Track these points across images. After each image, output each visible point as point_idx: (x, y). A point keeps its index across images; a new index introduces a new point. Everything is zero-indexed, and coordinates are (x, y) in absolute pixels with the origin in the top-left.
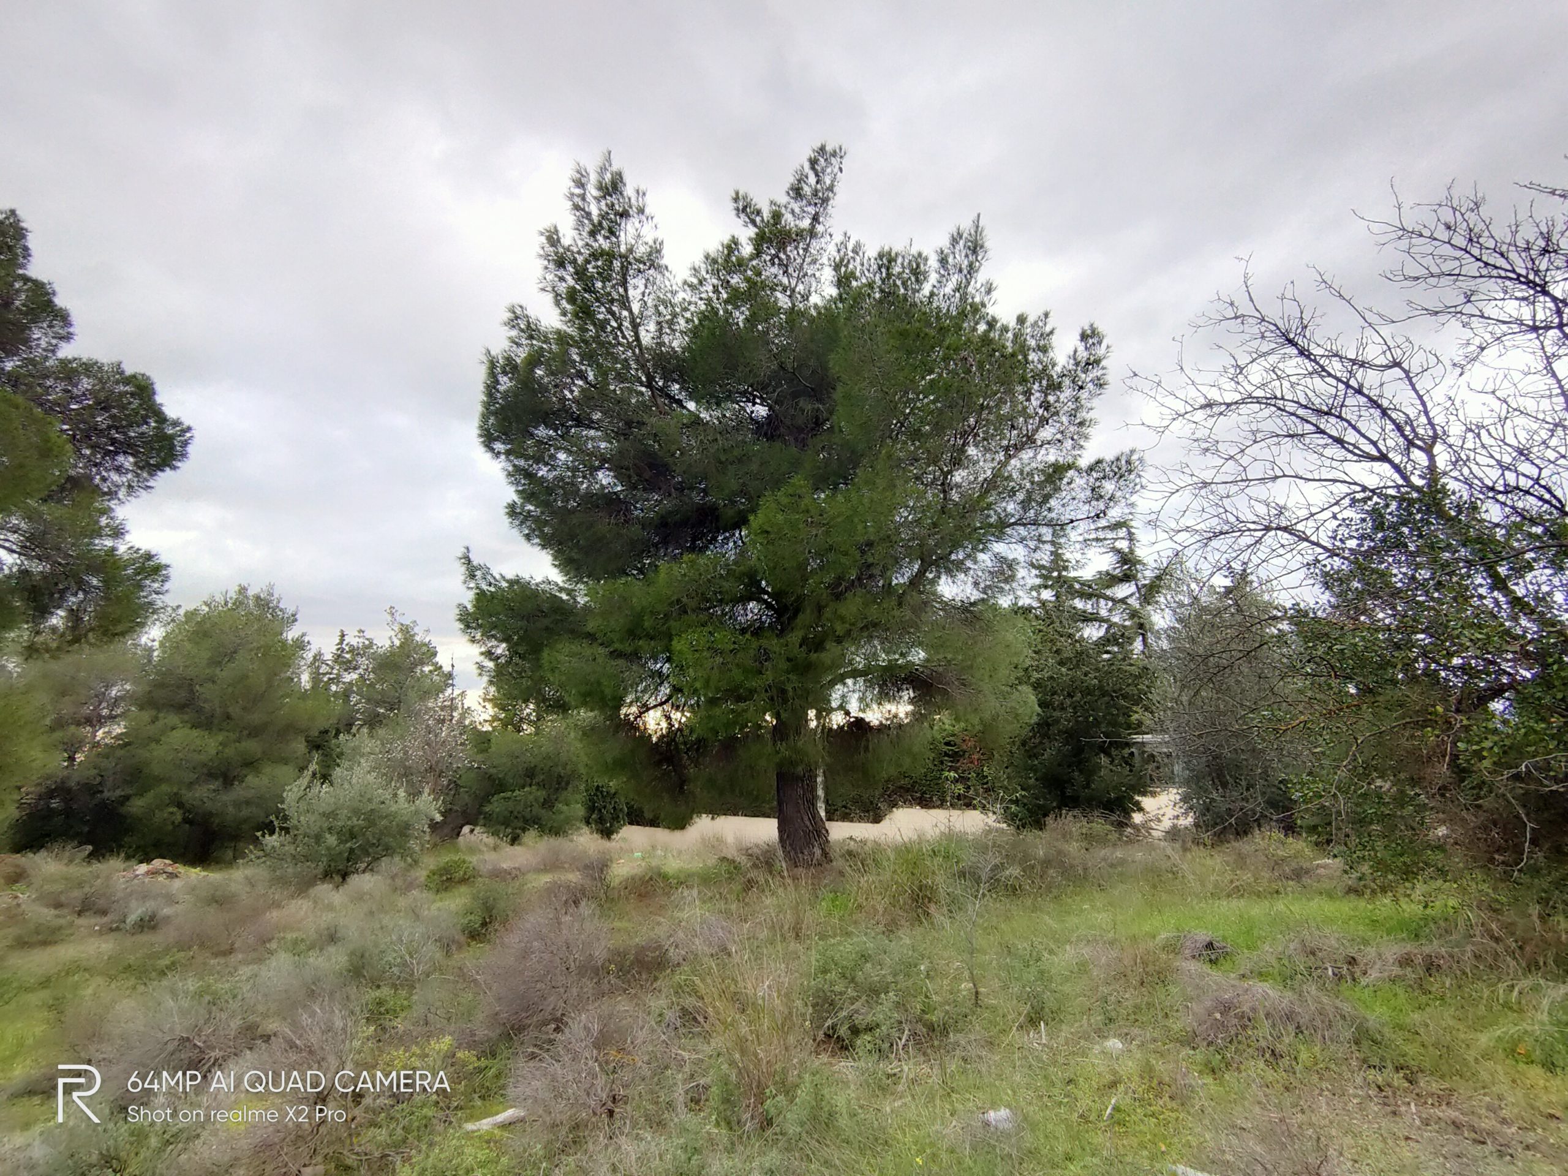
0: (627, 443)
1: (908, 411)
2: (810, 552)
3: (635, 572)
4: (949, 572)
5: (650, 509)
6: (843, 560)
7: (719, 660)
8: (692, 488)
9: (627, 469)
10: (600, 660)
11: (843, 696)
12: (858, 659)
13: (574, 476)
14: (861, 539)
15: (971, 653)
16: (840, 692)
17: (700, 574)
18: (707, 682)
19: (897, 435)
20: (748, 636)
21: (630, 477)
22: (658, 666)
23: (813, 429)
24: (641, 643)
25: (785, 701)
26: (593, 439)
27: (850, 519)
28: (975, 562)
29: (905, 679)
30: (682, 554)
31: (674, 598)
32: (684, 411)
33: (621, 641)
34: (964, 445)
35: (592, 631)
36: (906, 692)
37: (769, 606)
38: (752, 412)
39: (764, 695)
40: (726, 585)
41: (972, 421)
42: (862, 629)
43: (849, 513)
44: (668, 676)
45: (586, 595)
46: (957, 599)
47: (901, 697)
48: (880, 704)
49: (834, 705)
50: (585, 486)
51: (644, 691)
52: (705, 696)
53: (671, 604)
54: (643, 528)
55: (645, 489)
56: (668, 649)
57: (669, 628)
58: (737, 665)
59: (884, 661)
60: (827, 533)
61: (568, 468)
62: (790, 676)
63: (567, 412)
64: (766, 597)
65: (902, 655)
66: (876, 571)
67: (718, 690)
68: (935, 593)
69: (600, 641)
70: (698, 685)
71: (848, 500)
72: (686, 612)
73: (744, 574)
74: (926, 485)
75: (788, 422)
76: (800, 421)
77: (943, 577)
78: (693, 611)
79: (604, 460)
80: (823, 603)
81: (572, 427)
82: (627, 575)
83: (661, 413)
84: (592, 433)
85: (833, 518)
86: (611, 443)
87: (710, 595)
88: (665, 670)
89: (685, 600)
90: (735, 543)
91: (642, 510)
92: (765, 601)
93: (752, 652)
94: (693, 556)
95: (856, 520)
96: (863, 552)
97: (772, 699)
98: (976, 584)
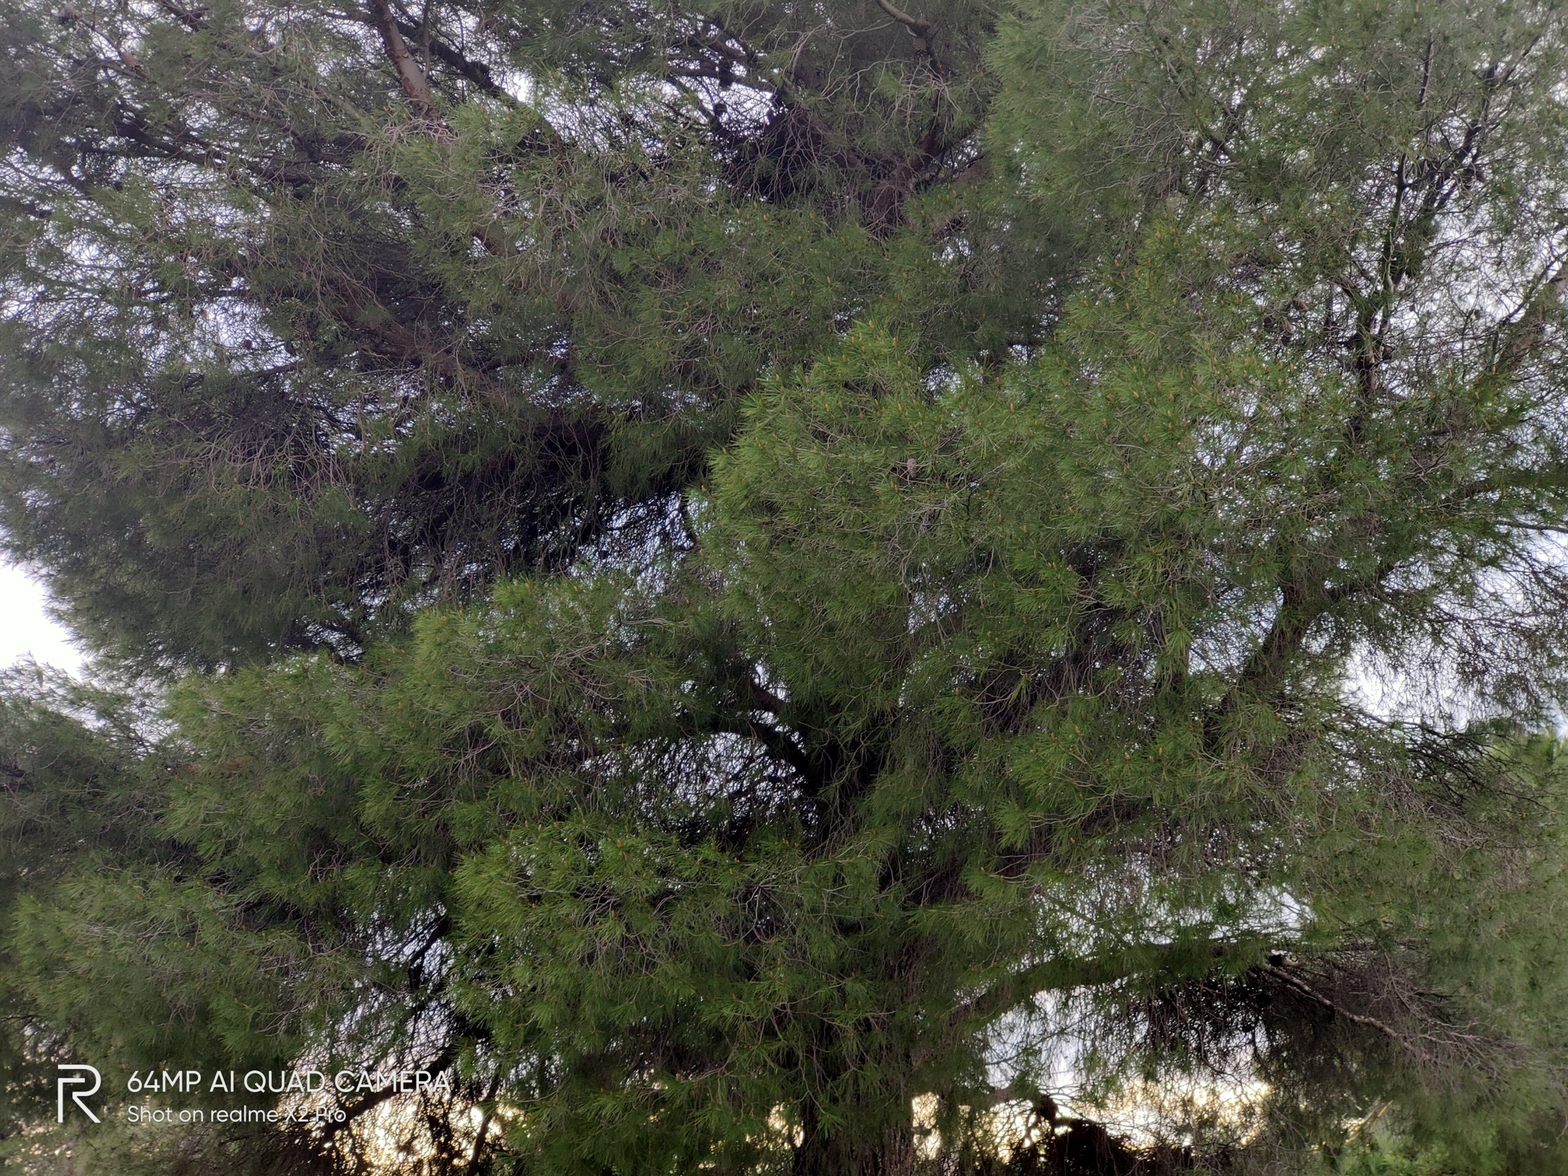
0: (304, 213)
1: (1237, 100)
2: (914, 570)
3: (334, 637)
4: (1380, 635)
5: (382, 432)
6: (1025, 600)
7: (611, 930)
8: (525, 360)
9: (305, 295)
10: (209, 934)
11: (1029, 1051)
12: (1075, 925)
13: (122, 320)
14: (1079, 530)
15: (1462, 908)
16: (1016, 1038)
17: (551, 646)
18: (574, 1001)
19: (1202, 182)
20: (708, 850)
21: (313, 323)
22: (409, 950)
23: (918, 166)
24: (352, 873)
25: (833, 1069)
26: (189, 194)
27: (1042, 462)
28: (1468, 593)
29: (1240, 993)
30: (488, 577)
31: (464, 723)
32: (493, 104)
33: (284, 868)
34: (1427, 212)
35: (184, 837)
36: (1240, 1038)
37: (778, 748)
38: (720, 108)
39: (762, 1050)
40: (636, 681)
41: (1455, 126)
42: (1087, 825)
43: (1042, 440)
44: (441, 986)
45: (165, 715)
46: (1412, 718)
47: (1224, 1054)
48: (1150, 1076)
49: (998, 1077)
50: (161, 350)
51: (357, 1039)
52: (566, 1046)
53: (453, 745)
54: (360, 494)
55: (366, 365)
56: (441, 893)
57: (444, 826)
58: (674, 947)
59: (1162, 929)
60: (970, 509)
61: (104, 292)
62: (849, 984)
63: (99, 104)
64: (769, 717)
65: (1225, 912)
66: (1133, 634)
67: (607, 1029)
68: (1332, 704)
69: (212, 869)
70: (541, 1014)
71: (1034, 398)
72: (499, 770)
73: (694, 645)
74: (1302, 346)
75: (837, 139)
76: (877, 139)
77: (1361, 648)
78: (528, 765)
79: (227, 267)
80: (957, 741)
81: (116, 152)
82: (309, 646)
83: (417, 109)
84: (186, 174)
85: (992, 459)
86: (249, 208)
87: (582, 712)
88: (430, 963)
89: (498, 729)
90: (665, 536)
91: (354, 429)
92: (766, 734)
93: (722, 905)
94: (522, 586)
95: (1063, 466)
96: (1087, 570)
97: (789, 1060)
98: (1470, 673)
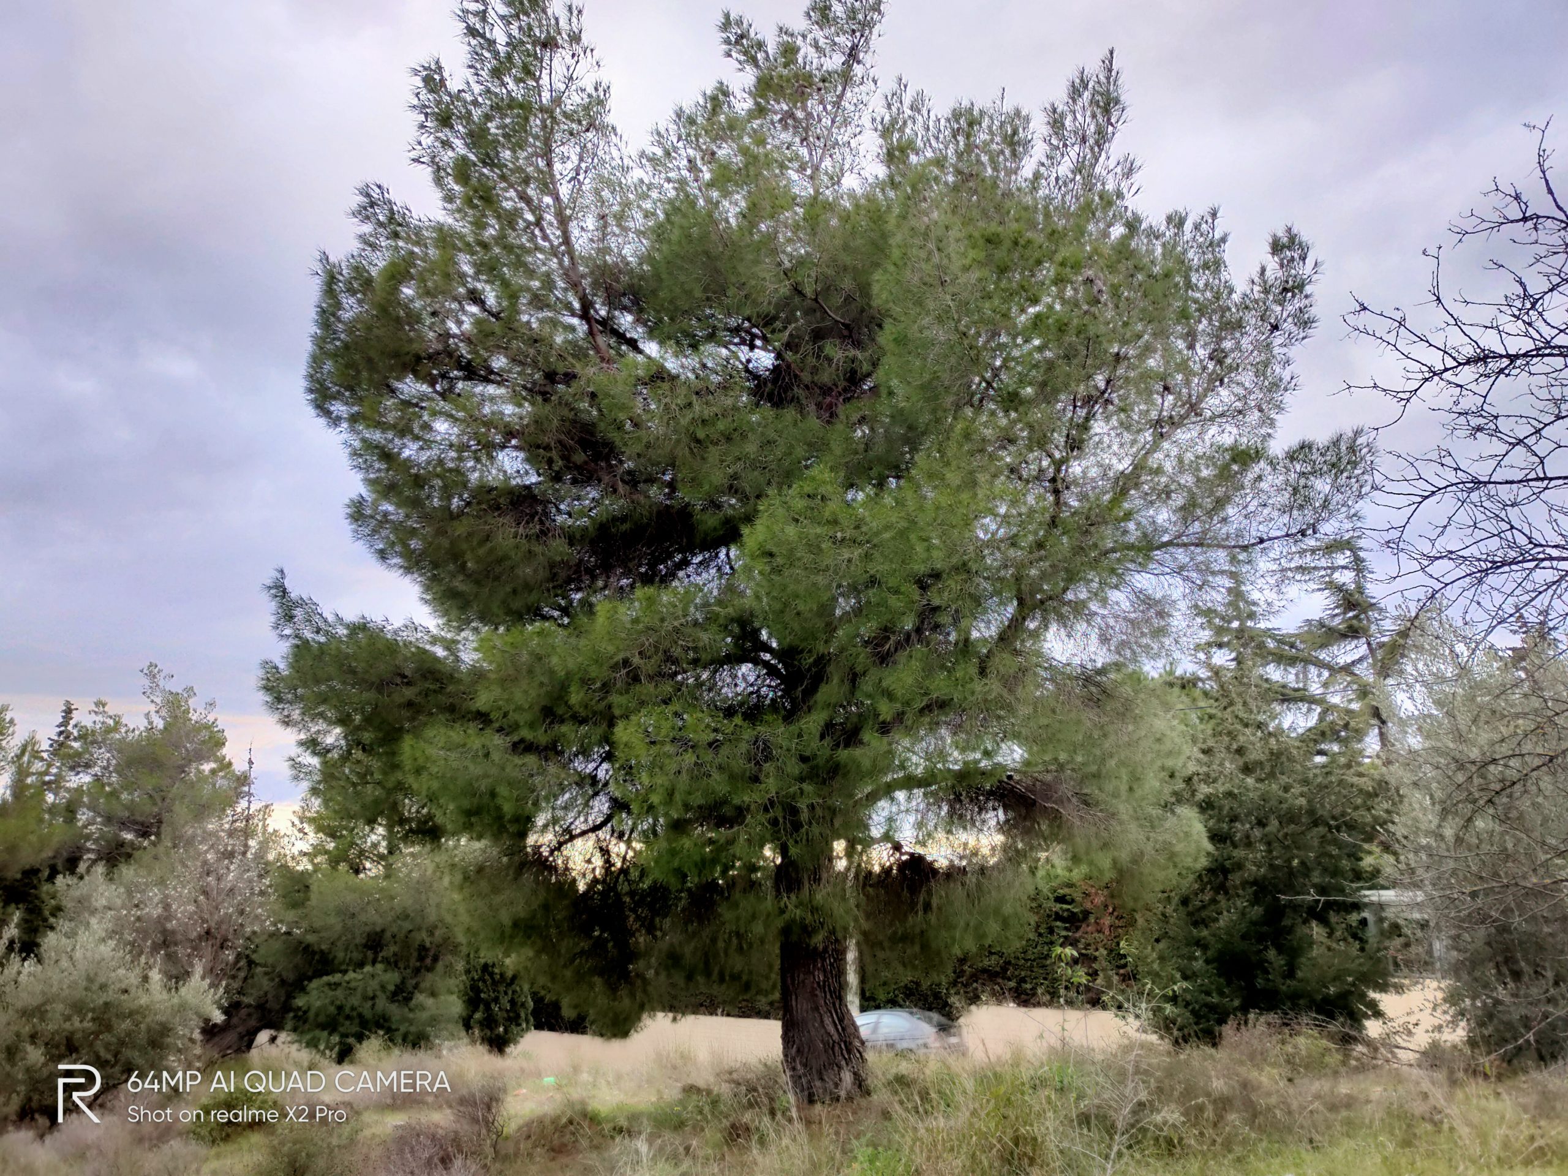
0: (548, 407)
1: (998, 363)
2: (839, 586)
3: (556, 614)
4: (1062, 620)
5: (582, 514)
6: (894, 602)
7: (689, 758)
8: (651, 480)
9: (547, 448)
10: (496, 756)
11: (890, 820)
12: (914, 759)
13: (460, 459)
14: (921, 568)
15: (1098, 752)
16: (885, 813)
17: (662, 620)
18: (671, 793)
19: (981, 401)
20: (738, 720)
21: (550, 462)
22: (591, 766)
23: (845, 390)
24: (565, 729)
25: (797, 826)
26: (492, 399)
27: (903, 534)
28: (1104, 602)
29: (990, 794)
30: (632, 586)
31: (620, 657)
32: (640, 358)
33: (532, 726)
34: (1087, 419)
35: (483, 709)
36: (991, 814)
37: (772, 671)
38: (749, 361)
39: (762, 818)
40: (705, 637)
41: (1100, 380)
42: (922, 711)
43: (904, 524)
44: (606, 784)
45: (475, 650)
46: (1076, 661)
47: (984, 822)
48: (949, 832)
49: (876, 832)
50: (476, 475)
51: (566, 808)
52: (666, 815)
53: (615, 667)
54: (571, 544)
55: (574, 482)
56: (607, 739)
57: (610, 707)
58: (720, 768)
59: (956, 762)
60: (867, 556)
61: (451, 446)
62: (805, 786)
63: (450, 355)
64: (767, 657)
65: (987, 754)
66: (945, 619)
67: (687, 807)
68: (1039, 654)
69: (496, 725)
70: (655, 799)
71: (900, 503)
72: (636, 679)
73: (732, 620)
74: (1028, 481)
75: (806, 377)
76: (825, 377)
77: (1053, 627)
78: (651, 678)
79: (510, 434)
80: (859, 669)
81: (457, 378)
82: (545, 618)
83: (603, 359)
84: (491, 389)
85: (877, 534)
86: (520, 405)
87: (677, 652)
88: (601, 774)
89: (636, 660)
90: (719, 569)
91: (570, 515)
92: (766, 664)
93: (743, 747)
94: (650, 590)
95: (913, 537)
96: (923, 587)
97: (774, 822)
98: (1104, 639)
